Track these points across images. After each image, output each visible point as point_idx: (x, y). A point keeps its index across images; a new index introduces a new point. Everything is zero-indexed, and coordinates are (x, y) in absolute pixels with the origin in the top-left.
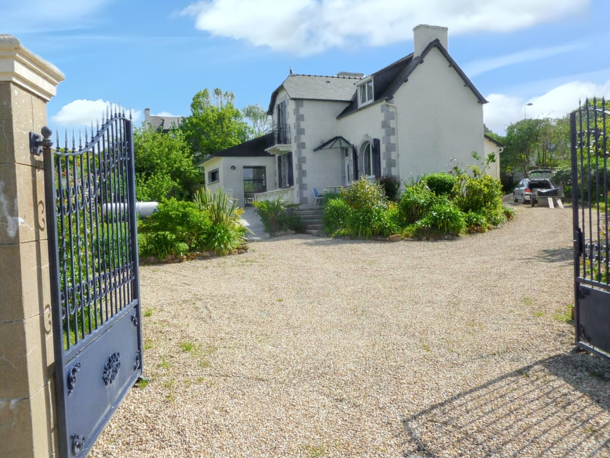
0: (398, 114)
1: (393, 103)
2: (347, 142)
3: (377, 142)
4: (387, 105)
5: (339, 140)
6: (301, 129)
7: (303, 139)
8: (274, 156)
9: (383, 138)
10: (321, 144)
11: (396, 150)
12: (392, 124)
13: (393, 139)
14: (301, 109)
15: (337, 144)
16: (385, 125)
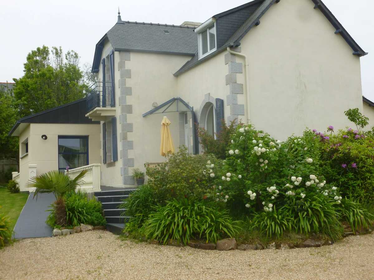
0: (247, 67)
1: (240, 52)
2: (187, 105)
3: (220, 103)
4: (232, 54)
5: (176, 101)
6: (128, 88)
7: (130, 100)
8: (98, 123)
9: (228, 97)
10: (153, 108)
11: (245, 114)
12: (240, 79)
13: (241, 99)
14: (127, 62)
15: (173, 107)
16: (231, 80)
